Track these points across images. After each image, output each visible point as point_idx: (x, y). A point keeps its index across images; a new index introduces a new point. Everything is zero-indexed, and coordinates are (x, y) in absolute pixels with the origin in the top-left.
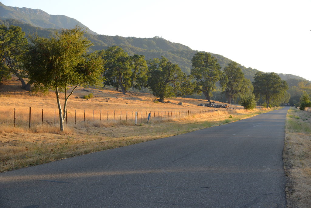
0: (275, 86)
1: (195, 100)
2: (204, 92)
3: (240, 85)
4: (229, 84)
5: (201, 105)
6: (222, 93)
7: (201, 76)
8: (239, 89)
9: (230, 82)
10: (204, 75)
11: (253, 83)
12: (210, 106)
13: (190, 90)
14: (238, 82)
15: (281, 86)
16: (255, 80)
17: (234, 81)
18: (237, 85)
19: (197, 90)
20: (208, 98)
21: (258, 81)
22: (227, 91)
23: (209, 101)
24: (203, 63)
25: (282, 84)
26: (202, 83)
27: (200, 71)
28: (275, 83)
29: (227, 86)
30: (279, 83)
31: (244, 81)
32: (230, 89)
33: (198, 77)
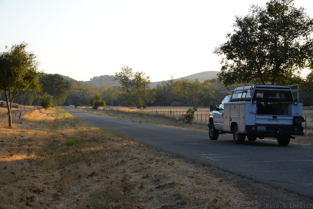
0: (59, 86)
15: (65, 87)
25: (65, 85)
28: (59, 83)
30: (62, 83)
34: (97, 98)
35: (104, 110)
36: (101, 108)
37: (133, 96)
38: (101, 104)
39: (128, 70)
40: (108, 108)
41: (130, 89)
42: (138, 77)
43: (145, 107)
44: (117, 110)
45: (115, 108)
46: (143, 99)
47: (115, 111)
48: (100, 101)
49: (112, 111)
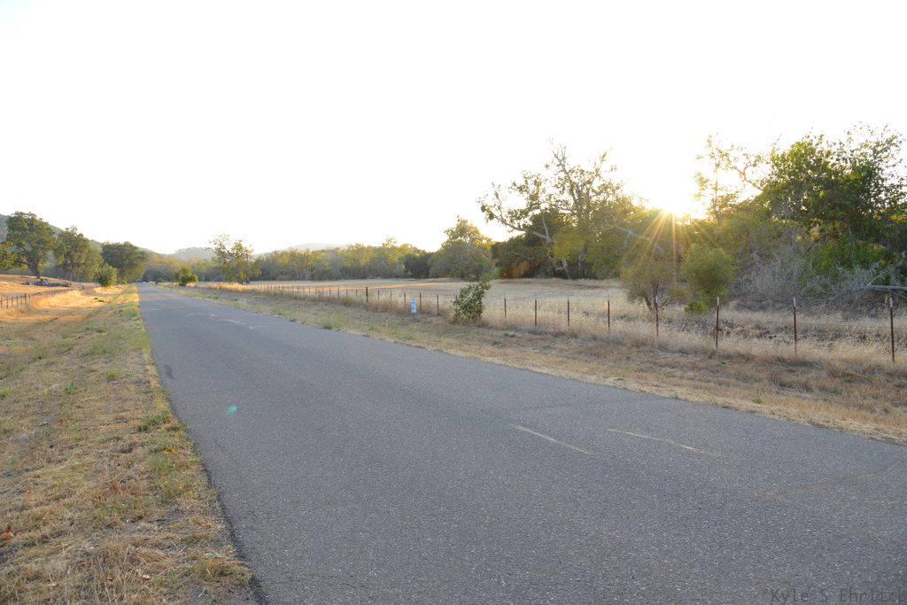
0: (131, 257)
1: (17, 276)
2: (29, 265)
3: (84, 256)
4: (68, 255)
5: (28, 284)
6: (57, 267)
7: (24, 243)
8: (83, 262)
9: (69, 253)
10: (29, 242)
11: (101, 254)
12: (42, 285)
13: (8, 263)
14: (81, 252)
15: (139, 258)
16: (103, 250)
17: (76, 251)
18: (80, 257)
19: (18, 263)
20: (37, 274)
21: (108, 252)
22: (65, 264)
23: (38, 277)
24: (26, 226)
25: (140, 255)
26: (26, 253)
27: (23, 237)
28: (131, 254)
29: (65, 257)
30: (136, 253)
31: (89, 252)
32: (69, 262)
33: (20, 245)
34: (184, 271)
35: (196, 287)
36: (192, 284)
37: (233, 269)
38: (191, 279)
39: (226, 238)
40: (203, 285)
41: (228, 260)
42: (239, 247)
43: (248, 282)
44: (220, 288)
45: (215, 285)
46: (246, 272)
47: (216, 289)
48: (190, 275)
49: (210, 288)
